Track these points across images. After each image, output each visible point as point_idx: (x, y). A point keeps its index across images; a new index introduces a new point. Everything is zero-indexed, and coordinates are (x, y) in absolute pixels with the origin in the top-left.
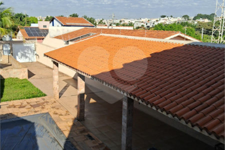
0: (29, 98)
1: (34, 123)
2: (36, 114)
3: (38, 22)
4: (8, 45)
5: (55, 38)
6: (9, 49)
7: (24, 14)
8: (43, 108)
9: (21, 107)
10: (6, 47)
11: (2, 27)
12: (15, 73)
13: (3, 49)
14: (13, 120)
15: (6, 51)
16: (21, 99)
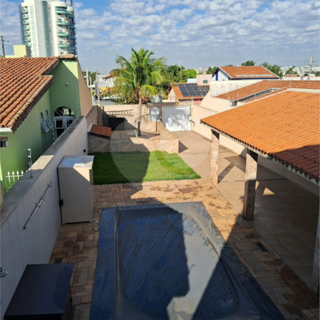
0: (178, 179)
1: (181, 214)
2: (185, 201)
3: (197, 76)
4: (156, 108)
5: (218, 97)
6: (158, 113)
7: (180, 66)
8: (195, 195)
9: (167, 190)
10: (154, 111)
11: (151, 85)
12: (162, 145)
13: (150, 114)
14: (157, 207)
15: (154, 115)
16: (168, 179)
